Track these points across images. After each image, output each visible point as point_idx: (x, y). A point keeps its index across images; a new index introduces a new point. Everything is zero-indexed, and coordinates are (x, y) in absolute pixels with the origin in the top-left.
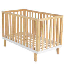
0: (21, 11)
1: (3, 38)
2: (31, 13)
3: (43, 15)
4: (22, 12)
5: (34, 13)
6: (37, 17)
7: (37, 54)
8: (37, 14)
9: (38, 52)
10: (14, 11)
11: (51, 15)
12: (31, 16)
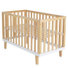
0: (22, 11)
1: (3, 40)
2: (33, 14)
3: (45, 16)
4: (23, 13)
5: (36, 14)
6: (38, 18)
8: (39, 15)
9: (40, 55)
10: (15, 12)
11: (53, 16)
12: (33, 17)
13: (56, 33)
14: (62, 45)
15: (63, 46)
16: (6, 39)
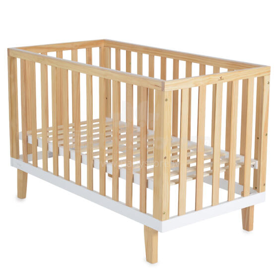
1: (12, 165)
3: (182, 64)
7: (156, 232)
9: (164, 223)
10: (60, 48)
13: (229, 160)
14: (252, 185)
15: (256, 188)
16: (26, 161)
